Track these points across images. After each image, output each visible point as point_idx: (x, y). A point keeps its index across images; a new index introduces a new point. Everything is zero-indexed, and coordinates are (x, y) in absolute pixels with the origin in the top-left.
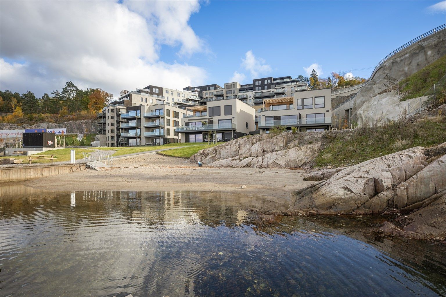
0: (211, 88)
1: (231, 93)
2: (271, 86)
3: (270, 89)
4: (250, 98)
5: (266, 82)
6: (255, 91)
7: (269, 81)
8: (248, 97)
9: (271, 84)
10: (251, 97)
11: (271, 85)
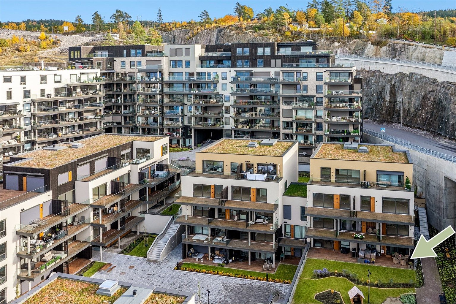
0: (133, 52)
1: (181, 66)
2: (273, 61)
3: (270, 67)
4: (224, 82)
5: (260, 50)
6: (236, 67)
7: (268, 50)
8: (220, 79)
9: (273, 56)
10: (226, 79)
11: (273, 58)
